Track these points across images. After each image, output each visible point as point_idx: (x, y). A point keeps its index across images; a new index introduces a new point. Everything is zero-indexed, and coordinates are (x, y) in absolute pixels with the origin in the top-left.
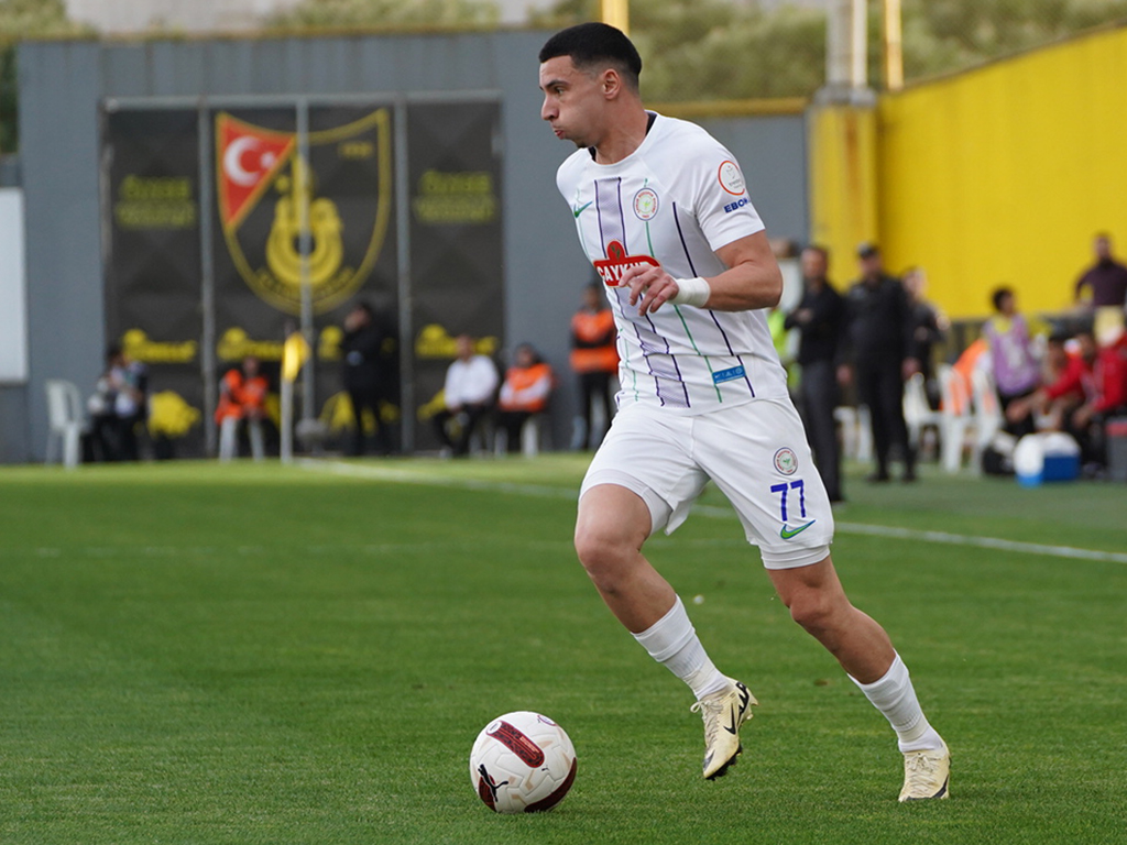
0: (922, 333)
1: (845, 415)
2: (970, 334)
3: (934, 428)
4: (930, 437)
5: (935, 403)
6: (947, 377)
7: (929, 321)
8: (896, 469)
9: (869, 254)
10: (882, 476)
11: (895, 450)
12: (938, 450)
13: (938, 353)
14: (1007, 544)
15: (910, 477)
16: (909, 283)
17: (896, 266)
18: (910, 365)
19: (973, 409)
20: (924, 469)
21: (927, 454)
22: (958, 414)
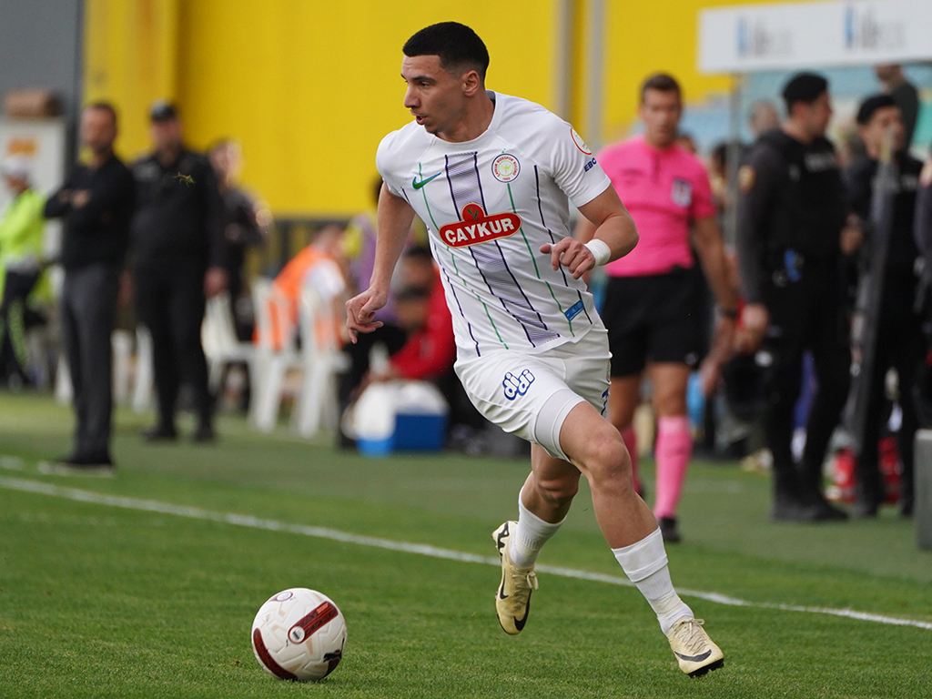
0: (234, 233)
1: (121, 343)
2: (300, 236)
3: (244, 367)
4: (235, 380)
5: (245, 331)
6: (264, 294)
7: (244, 214)
8: (187, 422)
9: (166, 116)
10: (166, 431)
11: (186, 394)
12: (246, 398)
13: (254, 260)
14: (343, 537)
15: (206, 433)
16: (218, 158)
17: (201, 137)
18: (215, 278)
19: (298, 343)
20: (226, 425)
21: (229, 403)
22: (277, 349)
